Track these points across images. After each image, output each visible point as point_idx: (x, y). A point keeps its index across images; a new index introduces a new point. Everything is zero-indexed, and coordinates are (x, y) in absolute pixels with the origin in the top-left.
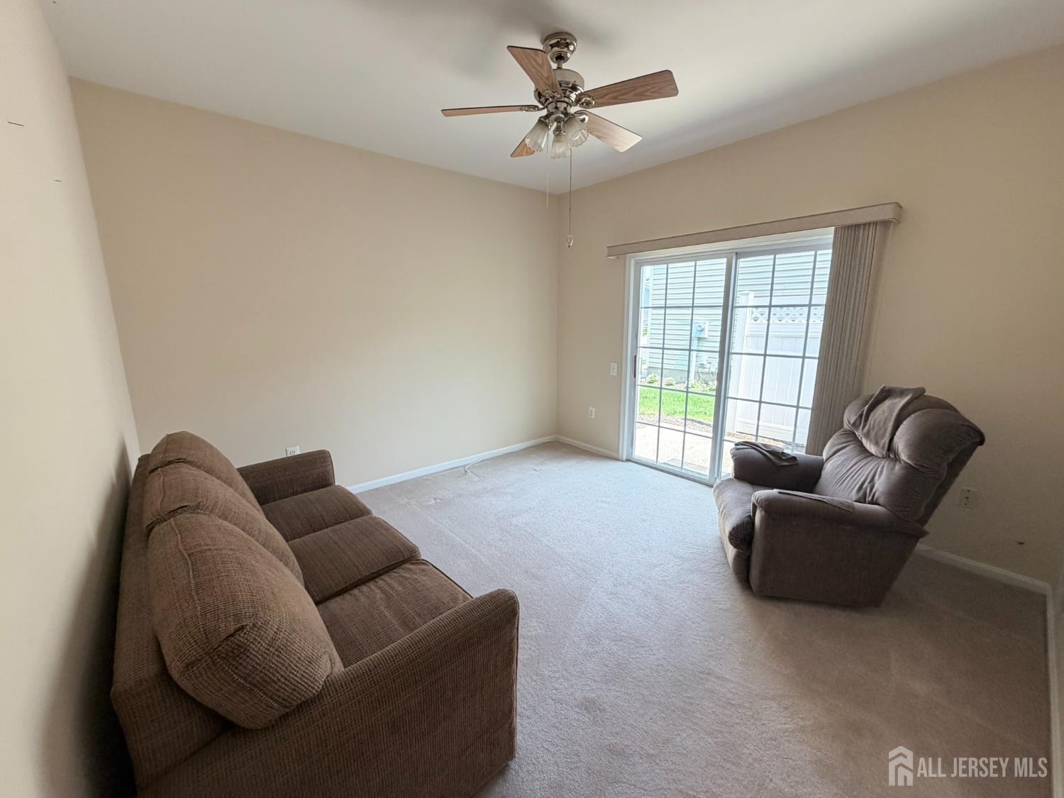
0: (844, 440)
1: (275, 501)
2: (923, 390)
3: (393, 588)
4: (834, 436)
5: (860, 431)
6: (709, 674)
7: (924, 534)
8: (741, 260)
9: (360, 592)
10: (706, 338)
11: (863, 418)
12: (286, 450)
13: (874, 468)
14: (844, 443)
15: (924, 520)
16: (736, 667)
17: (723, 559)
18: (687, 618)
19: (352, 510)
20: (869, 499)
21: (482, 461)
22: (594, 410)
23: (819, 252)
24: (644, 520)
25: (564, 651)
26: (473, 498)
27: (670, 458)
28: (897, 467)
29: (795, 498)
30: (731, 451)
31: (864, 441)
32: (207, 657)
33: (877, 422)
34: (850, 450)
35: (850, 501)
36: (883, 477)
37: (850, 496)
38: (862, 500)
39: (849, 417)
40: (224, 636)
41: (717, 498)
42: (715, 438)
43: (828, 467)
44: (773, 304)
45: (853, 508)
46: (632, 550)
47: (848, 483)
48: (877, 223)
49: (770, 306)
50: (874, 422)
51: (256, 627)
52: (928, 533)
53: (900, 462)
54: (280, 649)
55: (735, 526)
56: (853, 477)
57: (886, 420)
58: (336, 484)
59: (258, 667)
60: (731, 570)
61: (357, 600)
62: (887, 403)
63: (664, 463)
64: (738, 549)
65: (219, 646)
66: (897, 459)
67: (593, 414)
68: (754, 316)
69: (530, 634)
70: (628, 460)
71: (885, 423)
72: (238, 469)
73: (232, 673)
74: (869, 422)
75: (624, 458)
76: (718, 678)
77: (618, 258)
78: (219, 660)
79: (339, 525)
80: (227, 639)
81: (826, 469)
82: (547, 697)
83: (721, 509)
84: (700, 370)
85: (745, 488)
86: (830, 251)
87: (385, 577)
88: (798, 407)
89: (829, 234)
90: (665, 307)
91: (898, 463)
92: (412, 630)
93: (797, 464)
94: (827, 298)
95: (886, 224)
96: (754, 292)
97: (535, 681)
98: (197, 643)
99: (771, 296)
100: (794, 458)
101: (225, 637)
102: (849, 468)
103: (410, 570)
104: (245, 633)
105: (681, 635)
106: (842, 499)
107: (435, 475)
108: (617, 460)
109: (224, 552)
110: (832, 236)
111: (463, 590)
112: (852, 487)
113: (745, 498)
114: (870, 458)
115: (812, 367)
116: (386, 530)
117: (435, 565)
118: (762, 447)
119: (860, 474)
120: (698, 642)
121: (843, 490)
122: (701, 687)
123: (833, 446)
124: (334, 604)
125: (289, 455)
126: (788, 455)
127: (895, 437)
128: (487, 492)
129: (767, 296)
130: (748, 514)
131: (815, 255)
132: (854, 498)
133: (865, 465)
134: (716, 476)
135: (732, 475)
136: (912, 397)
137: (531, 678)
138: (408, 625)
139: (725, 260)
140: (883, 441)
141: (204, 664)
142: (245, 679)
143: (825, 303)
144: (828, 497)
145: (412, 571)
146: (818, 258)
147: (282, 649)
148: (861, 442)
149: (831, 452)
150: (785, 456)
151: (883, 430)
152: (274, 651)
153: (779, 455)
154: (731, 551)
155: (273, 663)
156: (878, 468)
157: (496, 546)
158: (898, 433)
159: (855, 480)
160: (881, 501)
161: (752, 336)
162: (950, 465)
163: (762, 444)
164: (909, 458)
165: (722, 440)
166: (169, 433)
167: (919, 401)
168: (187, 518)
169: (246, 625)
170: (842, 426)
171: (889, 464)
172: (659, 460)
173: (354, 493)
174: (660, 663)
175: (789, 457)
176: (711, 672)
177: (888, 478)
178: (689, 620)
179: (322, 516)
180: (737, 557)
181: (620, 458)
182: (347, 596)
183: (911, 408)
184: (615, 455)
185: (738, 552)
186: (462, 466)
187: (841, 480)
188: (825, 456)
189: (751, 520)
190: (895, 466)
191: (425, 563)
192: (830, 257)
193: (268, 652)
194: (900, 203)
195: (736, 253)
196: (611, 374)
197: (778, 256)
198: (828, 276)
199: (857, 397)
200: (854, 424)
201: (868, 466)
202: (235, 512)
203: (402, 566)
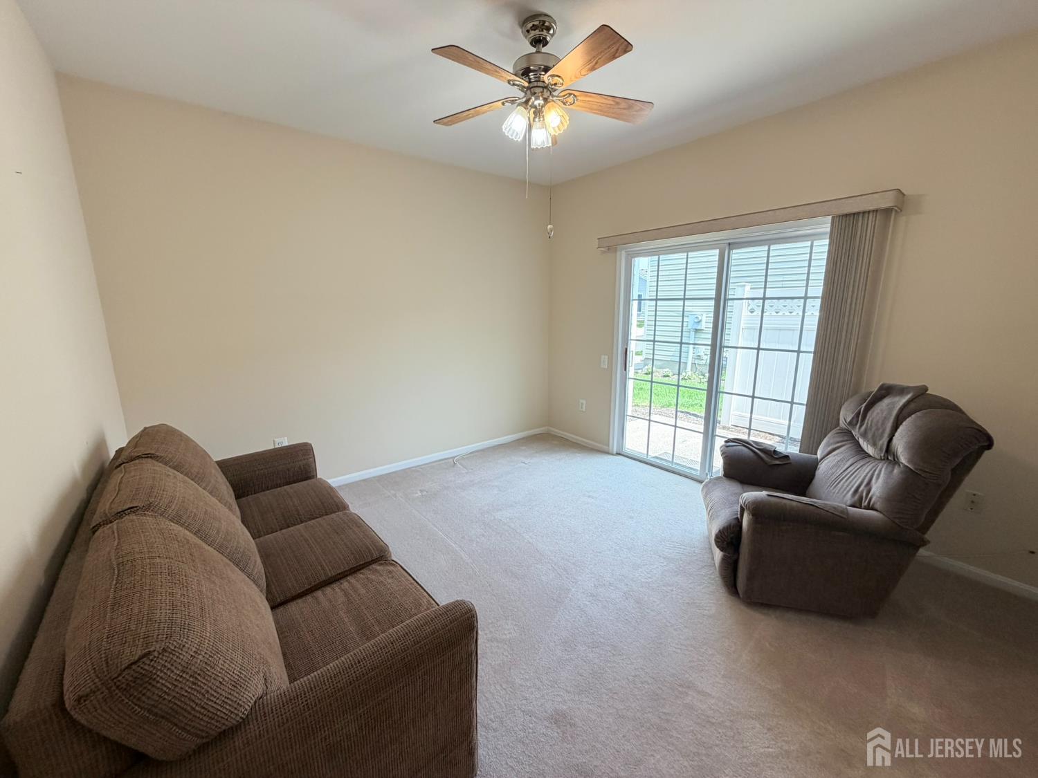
0: (838, 439)
1: (255, 493)
2: (925, 389)
3: (356, 591)
4: (829, 435)
5: (857, 430)
6: (689, 687)
7: (924, 543)
8: (735, 251)
9: (324, 594)
10: (703, 330)
11: (860, 417)
12: (274, 441)
13: (871, 470)
14: (838, 442)
15: (925, 528)
16: (717, 679)
17: (710, 560)
18: (669, 624)
19: (330, 504)
20: (865, 503)
21: (471, 453)
22: (584, 402)
23: (816, 243)
24: (631, 518)
25: (538, 658)
26: (459, 490)
27: (661, 452)
28: (896, 471)
29: (784, 501)
30: (721, 447)
31: (861, 441)
32: (104, 688)
33: (875, 421)
34: (845, 451)
35: (844, 506)
36: (881, 480)
37: (845, 499)
38: (858, 505)
39: (846, 415)
40: (126, 663)
41: (705, 497)
42: (706, 433)
43: (823, 468)
44: (767, 296)
45: (847, 513)
46: (615, 549)
47: (843, 486)
48: (877, 211)
49: (764, 299)
50: (872, 421)
51: (166, 651)
52: (929, 542)
53: (900, 465)
54: (196, 675)
55: (721, 528)
56: (848, 479)
57: (885, 419)
58: (318, 477)
59: (166, 697)
60: (717, 573)
61: (319, 603)
62: (886, 401)
63: (657, 458)
64: (725, 552)
65: (119, 675)
66: (896, 462)
67: (584, 406)
68: (750, 308)
69: (504, 637)
70: (618, 454)
71: (883, 424)
72: (217, 462)
73: (133, 705)
74: (866, 421)
75: (615, 452)
76: (699, 692)
77: (609, 249)
78: (117, 691)
79: (313, 521)
80: (129, 667)
81: (821, 469)
82: (516, 707)
83: (709, 509)
84: (697, 362)
85: (734, 487)
86: (827, 242)
87: (351, 579)
88: (792, 403)
89: (825, 225)
90: (657, 300)
91: (896, 467)
92: (368, 639)
93: (790, 463)
94: (824, 290)
95: (887, 212)
96: (750, 284)
97: (504, 689)
98: (95, 672)
99: (765, 288)
100: (786, 457)
101: (126, 665)
102: (844, 469)
103: (376, 570)
104: (152, 660)
105: (661, 643)
106: (835, 504)
107: (423, 467)
108: (608, 453)
109: (158, 560)
110: (829, 225)
111: (429, 595)
112: (848, 489)
113: (733, 498)
114: (868, 460)
115: (807, 362)
116: (359, 527)
117: (403, 566)
118: (754, 445)
119: (856, 476)
120: (679, 651)
121: (838, 493)
122: (679, 702)
123: (828, 445)
124: (294, 608)
125: (277, 446)
126: (780, 453)
127: (894, 438)
128: (473, 485)
129: (761, 288)
130: (735, 517)
131: (812, 246)
132: (849, 503)
133: (862, 466)
134: (707, 471)
135: (721, 474)
136: (912, 396)
137: (501, 686)
138: (366, 633)
139: (717, 252)
140: (881, 442)
141: (100, 697)
142: (149, 711)
143: (820, 295)
144: (820, 501)
145: (379, 572)
146: (815, 250)
147: (199, 674)
148: (858, 442)
149: (825, 453)
150: (777, 455)
151: (881, 431)
152: (188, 677)
153: (772, 453)
154: (718, 554)
155: (186, 691)
156: (875, 471)
157: (478, 542)
158: (897, 434)
159: (850, 482)
160: (878, 506)
161: (748, 328)
162: (954, 471)
163: (753, 441)
164: (909, 462)
165: (713, 436)
166: (147, 426)
167: (921, 400)
168: (132, 521)
169: (154, 651)
170: (838, 424)
171: (887, 468)
172: (649, 454)
173: (333, 485)
174: (638, 673)
175: (781, 455)
176: (691, 685)
177: (886, 482)
178: (671, 626)
179: (297, 510)
180: (724, 560)
181: (610, 452)
182: (309, 598)
183: (912, 406)
184: (605, 448)
185: (724, 556)
186: (451, 458)
187: (837, 481)
188: (819, 456)
189: (739, 522)
190: (893, 470)
191: (394, 564)
192: (826, 249)
193: (181, 680)
194: (903, 191)
195: (729, 244)
196: (602, 366)
197: (772, 247)
198: (824, 268)
199: (856, 392)
200: (850, 423)
201: (864, 467)
202: (192, 512)
203: (371, 567)
